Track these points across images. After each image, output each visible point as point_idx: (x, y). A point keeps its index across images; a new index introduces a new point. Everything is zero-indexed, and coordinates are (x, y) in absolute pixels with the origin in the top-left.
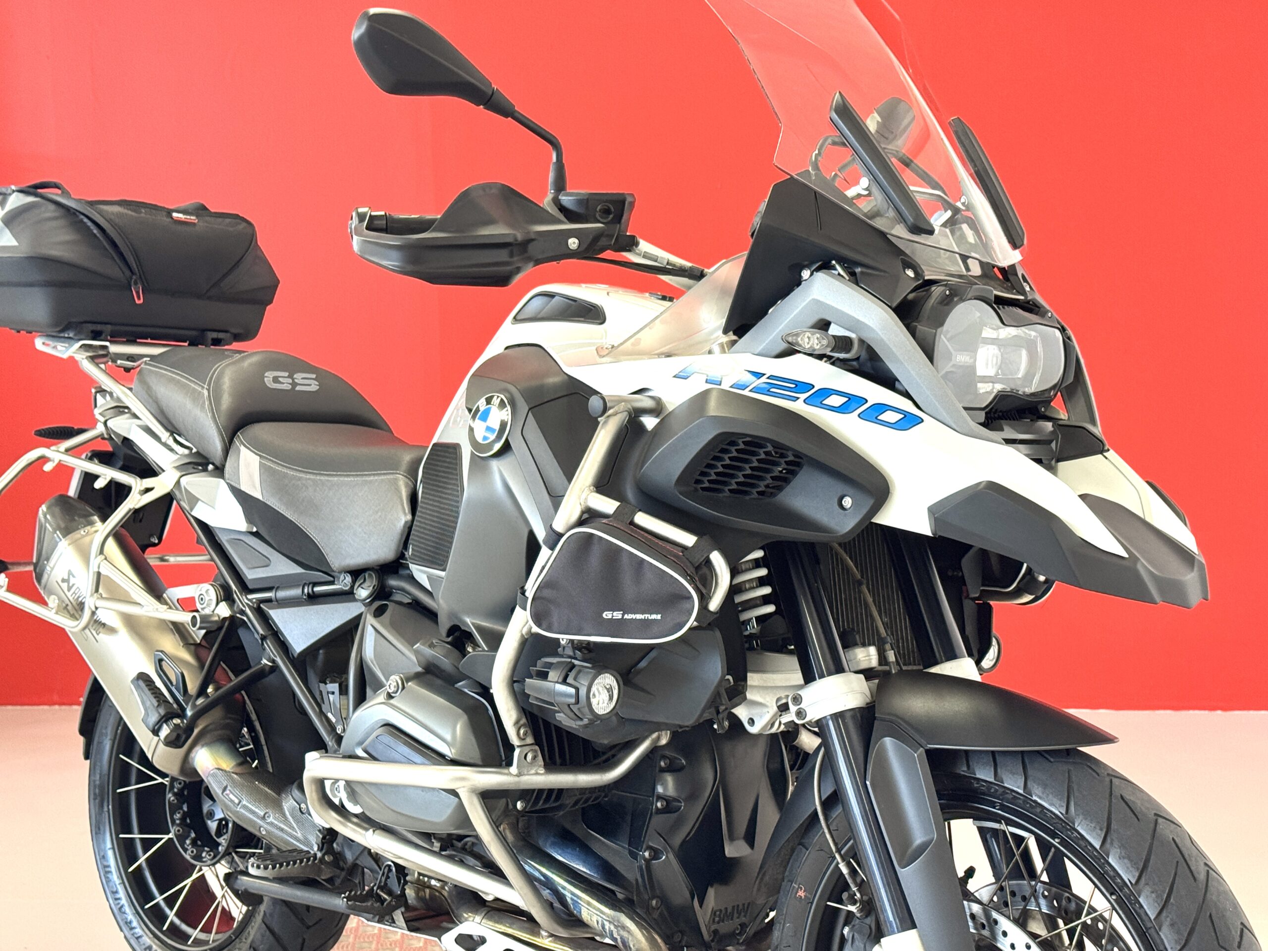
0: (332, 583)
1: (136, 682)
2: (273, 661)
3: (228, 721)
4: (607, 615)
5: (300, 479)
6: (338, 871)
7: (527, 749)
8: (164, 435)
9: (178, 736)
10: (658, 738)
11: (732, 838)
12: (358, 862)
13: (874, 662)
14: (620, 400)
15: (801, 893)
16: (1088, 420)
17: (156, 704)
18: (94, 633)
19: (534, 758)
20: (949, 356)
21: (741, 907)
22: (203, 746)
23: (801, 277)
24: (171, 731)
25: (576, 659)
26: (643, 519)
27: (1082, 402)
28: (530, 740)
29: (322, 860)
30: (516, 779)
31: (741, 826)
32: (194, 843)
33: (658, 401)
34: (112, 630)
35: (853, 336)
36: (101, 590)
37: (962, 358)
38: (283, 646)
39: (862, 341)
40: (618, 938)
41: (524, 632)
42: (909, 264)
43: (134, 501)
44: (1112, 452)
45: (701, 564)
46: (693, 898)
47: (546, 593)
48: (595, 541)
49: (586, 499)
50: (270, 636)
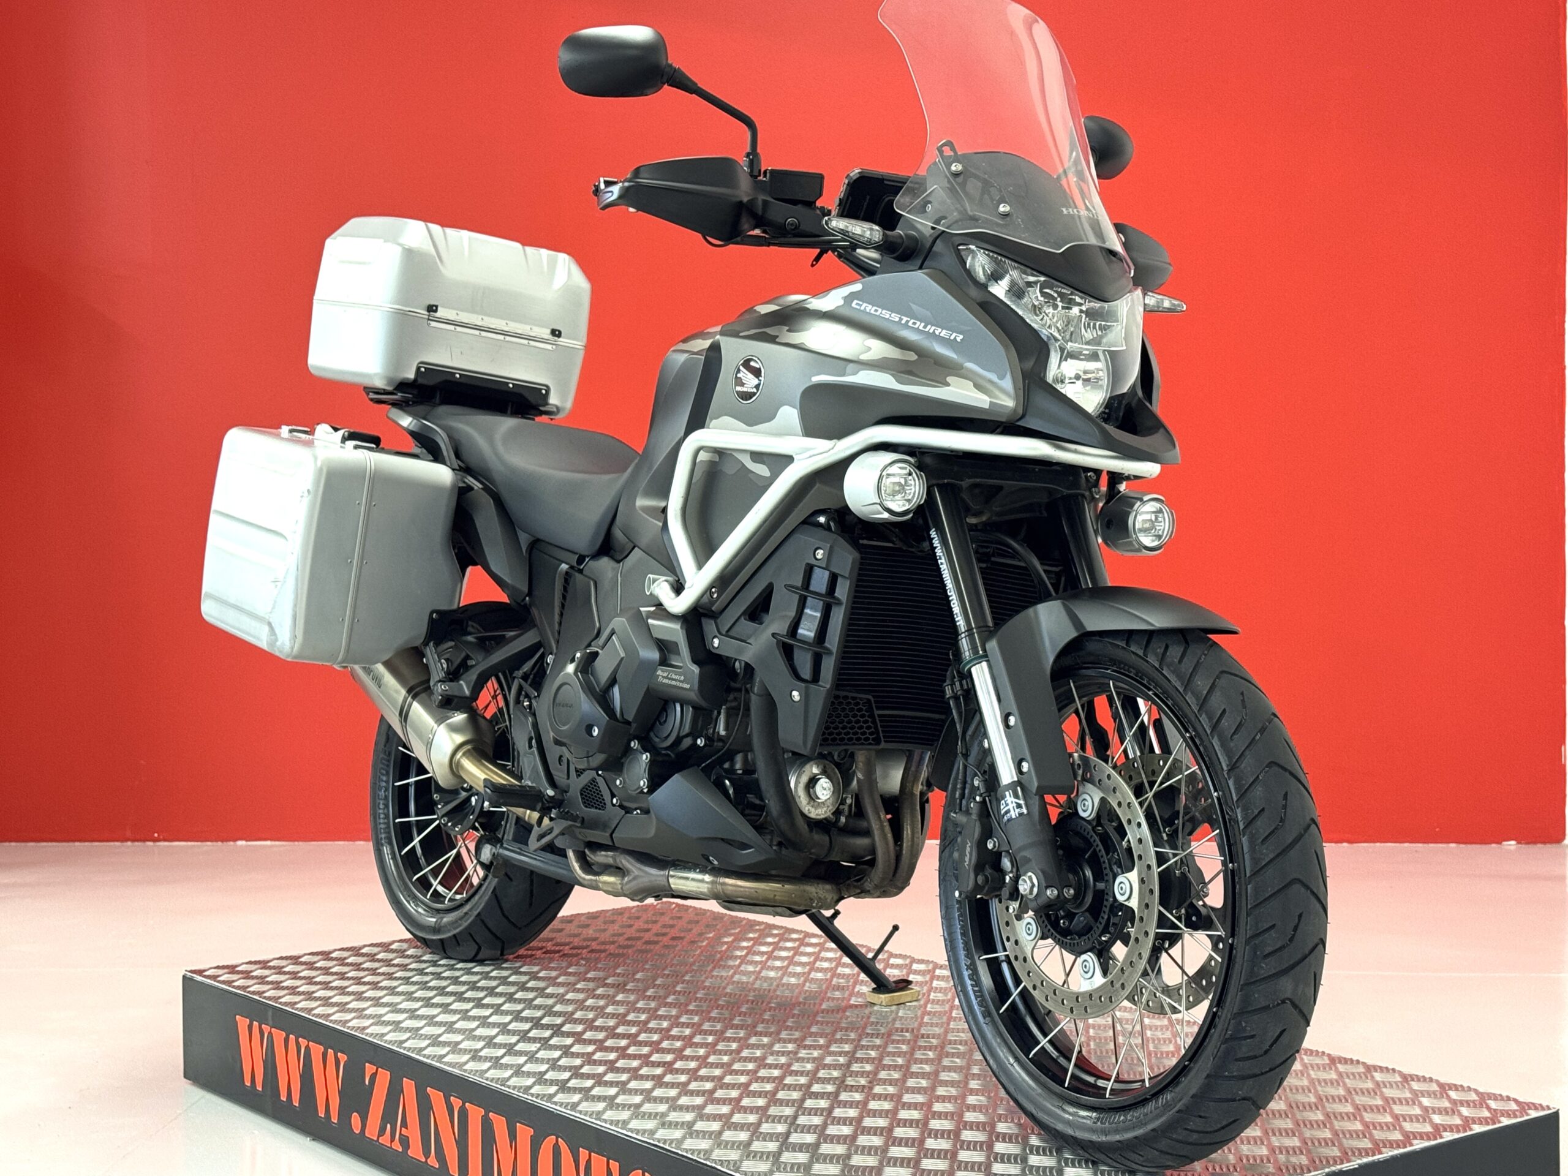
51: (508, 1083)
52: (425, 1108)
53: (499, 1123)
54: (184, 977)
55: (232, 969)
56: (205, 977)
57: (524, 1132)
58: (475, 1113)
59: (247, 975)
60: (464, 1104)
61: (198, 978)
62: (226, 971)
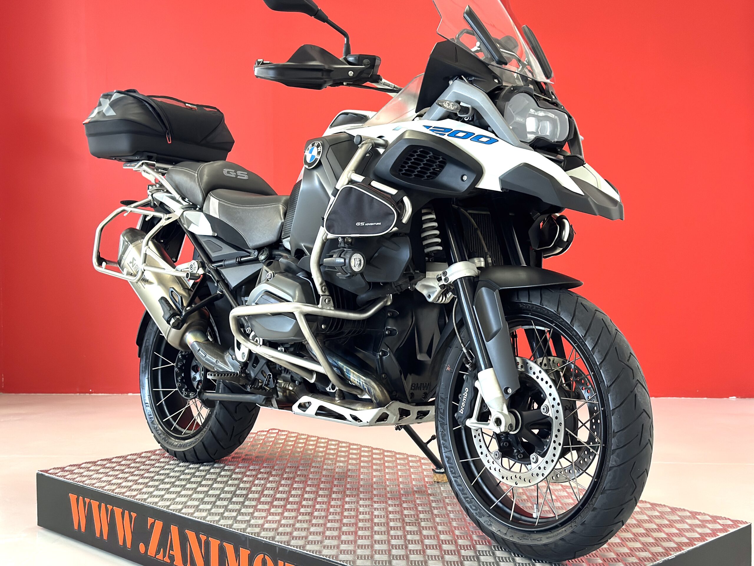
0: (249, 256)
1: (160, 301)
2: (222, 292)
3: (202, 322)
4: (358, 224)
5: (236, 208)
6: (247, 381)
7: (326, 297)
8: (178, 197)
9: (179, 324)
10: (387, 302)
11: (421, 351)
12: (257, 377)
13: (483, 264)
14: (368, 138)
15: (448, 369)
16: (579, 153)
17: (169, 309)
18: (143, 284)
19: (329, 301)
20: (512, 118)
21: (425, 385)
22: (190, 332)
23: (449, 84)
24: (175, 321)
25: (345, 248)
26: (375, 184)
27: (577, 148)
28: (327, 293)
29: (240, 376)
30: (320, 310)
31: (425, 347)
32: (186, 390)
33: (386, 142)
34: (151, 283)
35: (469, 106)
36: (146, 262)
37: (518, 119)
38: (227, 285)
39: (473, 109)
40: (366, 388)
41: (324, 238)
42: (496, 77)
43: (163, 223)
44: (587, 164)
45: (399, 201)
46: (401, 374)
47: (333, 216)
48: (353, 190)
49: (350, 175)
50: (221, 281)
51: (233, 527)
52: (184, 540)
53: (229, 548)
54: (38, 475)
55: (63, 469)
56: (49, 473)
57: (244, 553)
58: (214, 543)
59: (72, 472)
60: (208, 538)
61: (46, 474)
62: (59, 470)
